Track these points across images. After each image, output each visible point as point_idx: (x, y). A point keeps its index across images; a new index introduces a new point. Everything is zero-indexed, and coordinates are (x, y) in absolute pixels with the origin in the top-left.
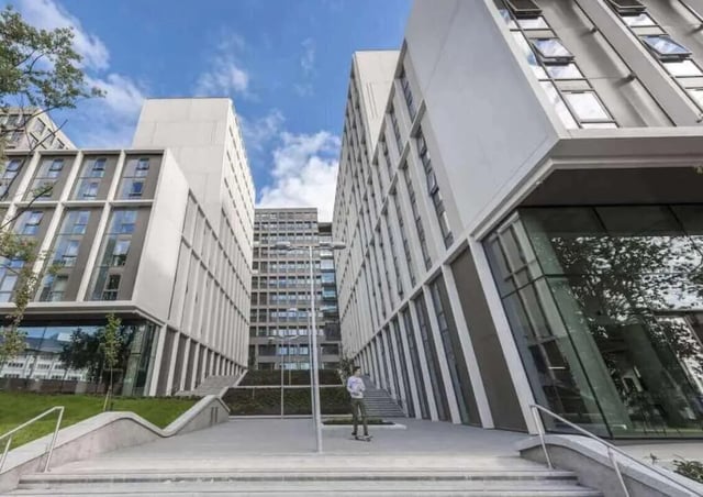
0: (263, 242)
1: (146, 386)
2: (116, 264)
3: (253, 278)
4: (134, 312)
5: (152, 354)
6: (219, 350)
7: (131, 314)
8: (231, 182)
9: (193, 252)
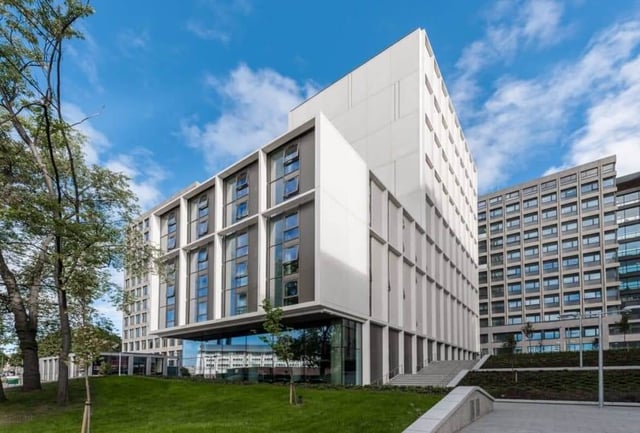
0: (493, 232)
1: (357, 372)
2: (289, 272)
3: (480, 273)
4: (322, 311)
5: (358, 346)
6: (442, 339)
7: (320, 314)
8: (436, 160)
9: (390, 249)
